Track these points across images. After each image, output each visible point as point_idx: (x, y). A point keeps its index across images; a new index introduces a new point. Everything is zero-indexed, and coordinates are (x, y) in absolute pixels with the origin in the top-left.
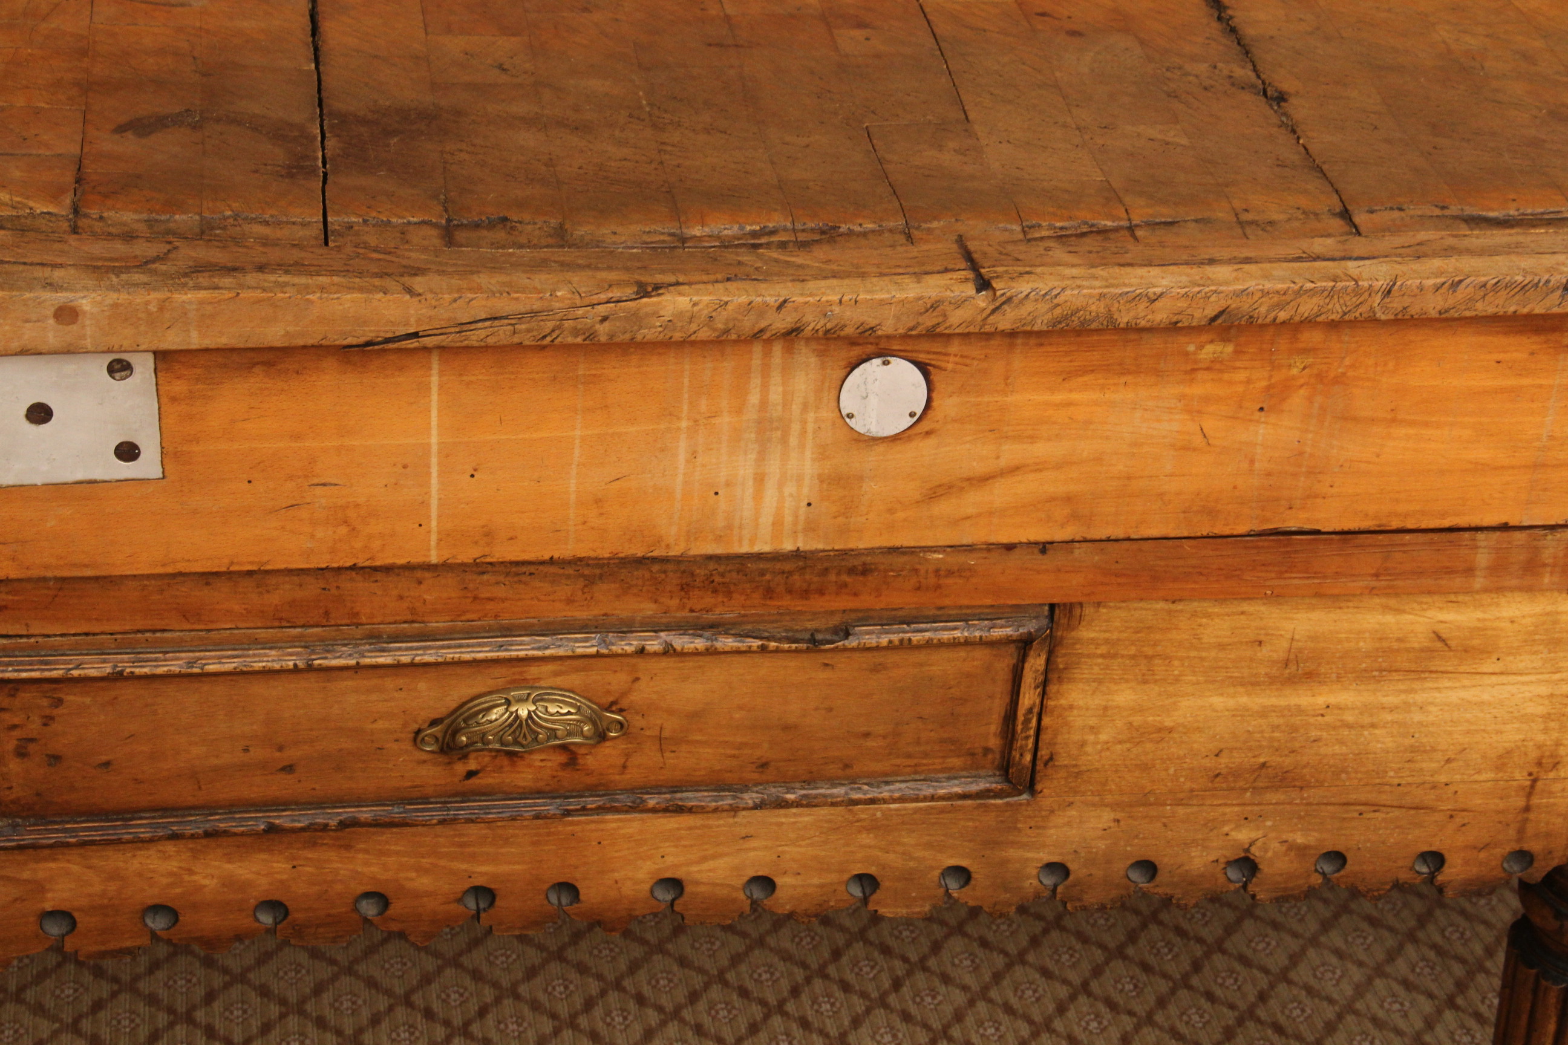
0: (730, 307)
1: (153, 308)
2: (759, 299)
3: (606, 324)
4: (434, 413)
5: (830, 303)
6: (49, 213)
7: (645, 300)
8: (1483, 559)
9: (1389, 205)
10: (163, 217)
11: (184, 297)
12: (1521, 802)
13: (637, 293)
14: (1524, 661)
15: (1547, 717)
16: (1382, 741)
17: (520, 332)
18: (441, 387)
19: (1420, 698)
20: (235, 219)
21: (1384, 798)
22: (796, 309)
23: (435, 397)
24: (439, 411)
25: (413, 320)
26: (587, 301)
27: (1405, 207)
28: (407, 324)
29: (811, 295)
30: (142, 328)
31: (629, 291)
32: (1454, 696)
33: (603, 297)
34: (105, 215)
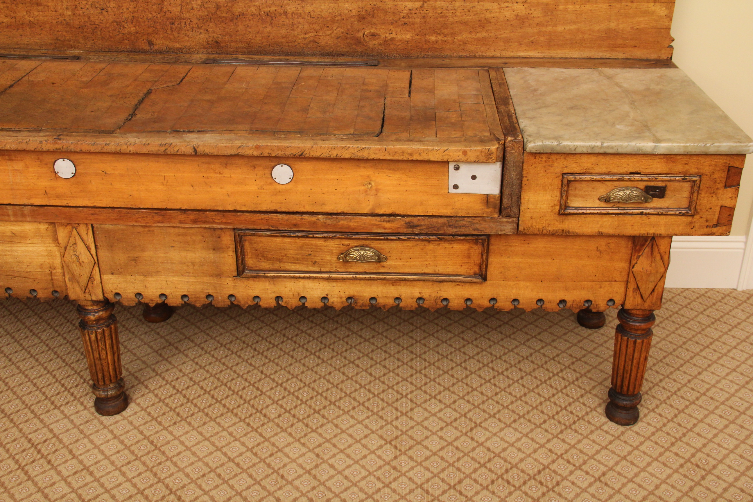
8: (10, 212)
12: (50, 278)
14: (36, 241)
15: (48, 255)
16: (10, 260)
19: (15, 248)
21: (16, 274)
32: (23, 249)
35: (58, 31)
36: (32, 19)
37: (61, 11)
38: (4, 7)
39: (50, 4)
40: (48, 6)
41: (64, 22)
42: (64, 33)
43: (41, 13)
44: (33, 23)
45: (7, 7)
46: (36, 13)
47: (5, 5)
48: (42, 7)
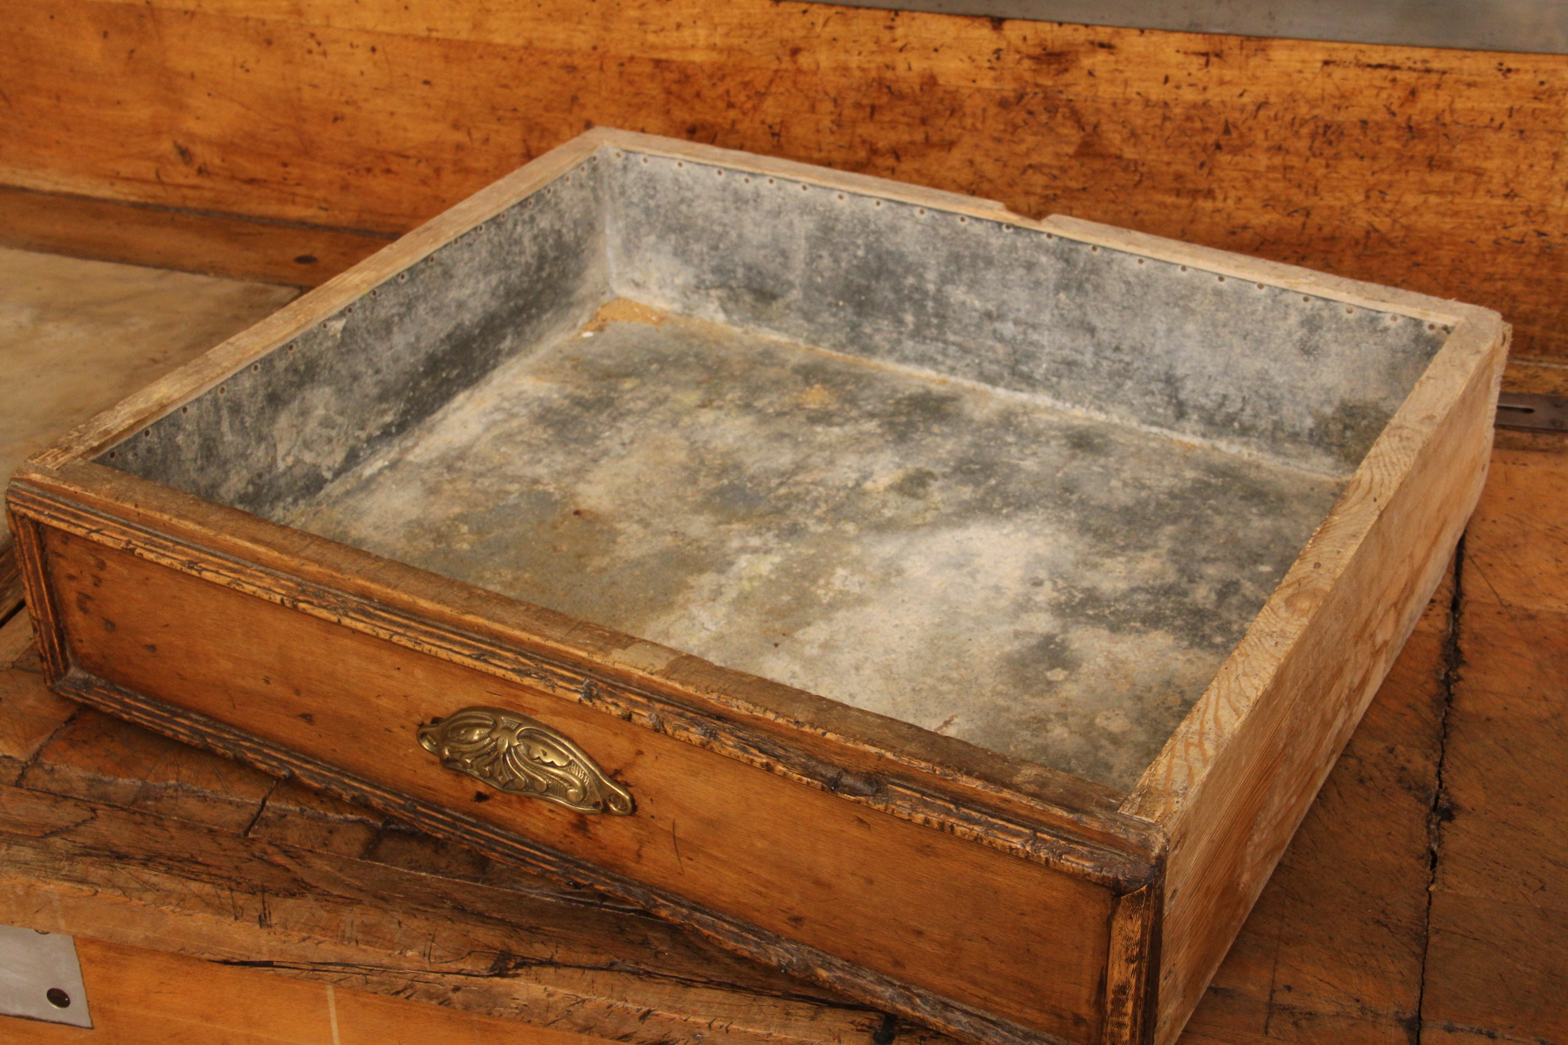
0: (588, 1006)
1: (20, 891)
2: (620, 1004)
3: (459, 994)
4: (334, 1025)
5: (699, 1026)
6: (10, 758)
7: (497, 979)
9: (1477, 1026)
10: (106, 779)
11: (47, 887)
13: (492, 969)
17: (372, 982)
18: (337, 1002)
20: (176, 790)
22: (661, 1023)
23: (333, 1010)
24: (339, 1023)
25: (265, 950)
26: (436, 967)
27: (1498, 1033)
28: (260, 952)
29: (680, 1011)
30: (14, 908)
31: (482, 966)
33: (454, 966)
34: (57, 767)
35: (1490, 278)
36: (1382, 223)
37: (1532, 197)
38: (1271, 168)
39: (1490, 165)
40: (1478, 173)
41: (1535, 242)
42: (1517, 288)
43: (1433, 200)
44: (1383, 239)
45: (1287, 168)
46: (1411, 200)
47: (1277, 161)
48: (1450, 177)
